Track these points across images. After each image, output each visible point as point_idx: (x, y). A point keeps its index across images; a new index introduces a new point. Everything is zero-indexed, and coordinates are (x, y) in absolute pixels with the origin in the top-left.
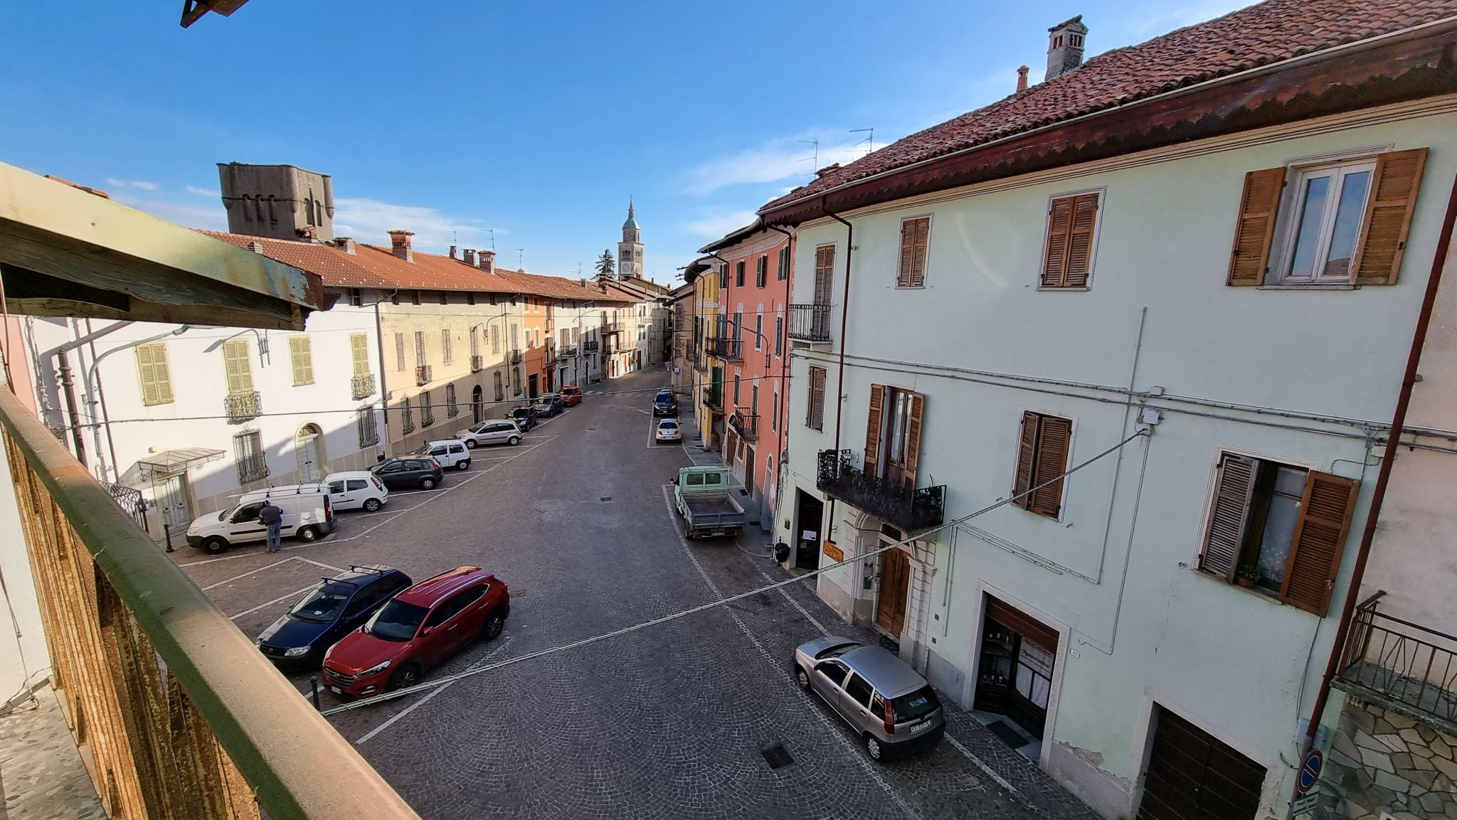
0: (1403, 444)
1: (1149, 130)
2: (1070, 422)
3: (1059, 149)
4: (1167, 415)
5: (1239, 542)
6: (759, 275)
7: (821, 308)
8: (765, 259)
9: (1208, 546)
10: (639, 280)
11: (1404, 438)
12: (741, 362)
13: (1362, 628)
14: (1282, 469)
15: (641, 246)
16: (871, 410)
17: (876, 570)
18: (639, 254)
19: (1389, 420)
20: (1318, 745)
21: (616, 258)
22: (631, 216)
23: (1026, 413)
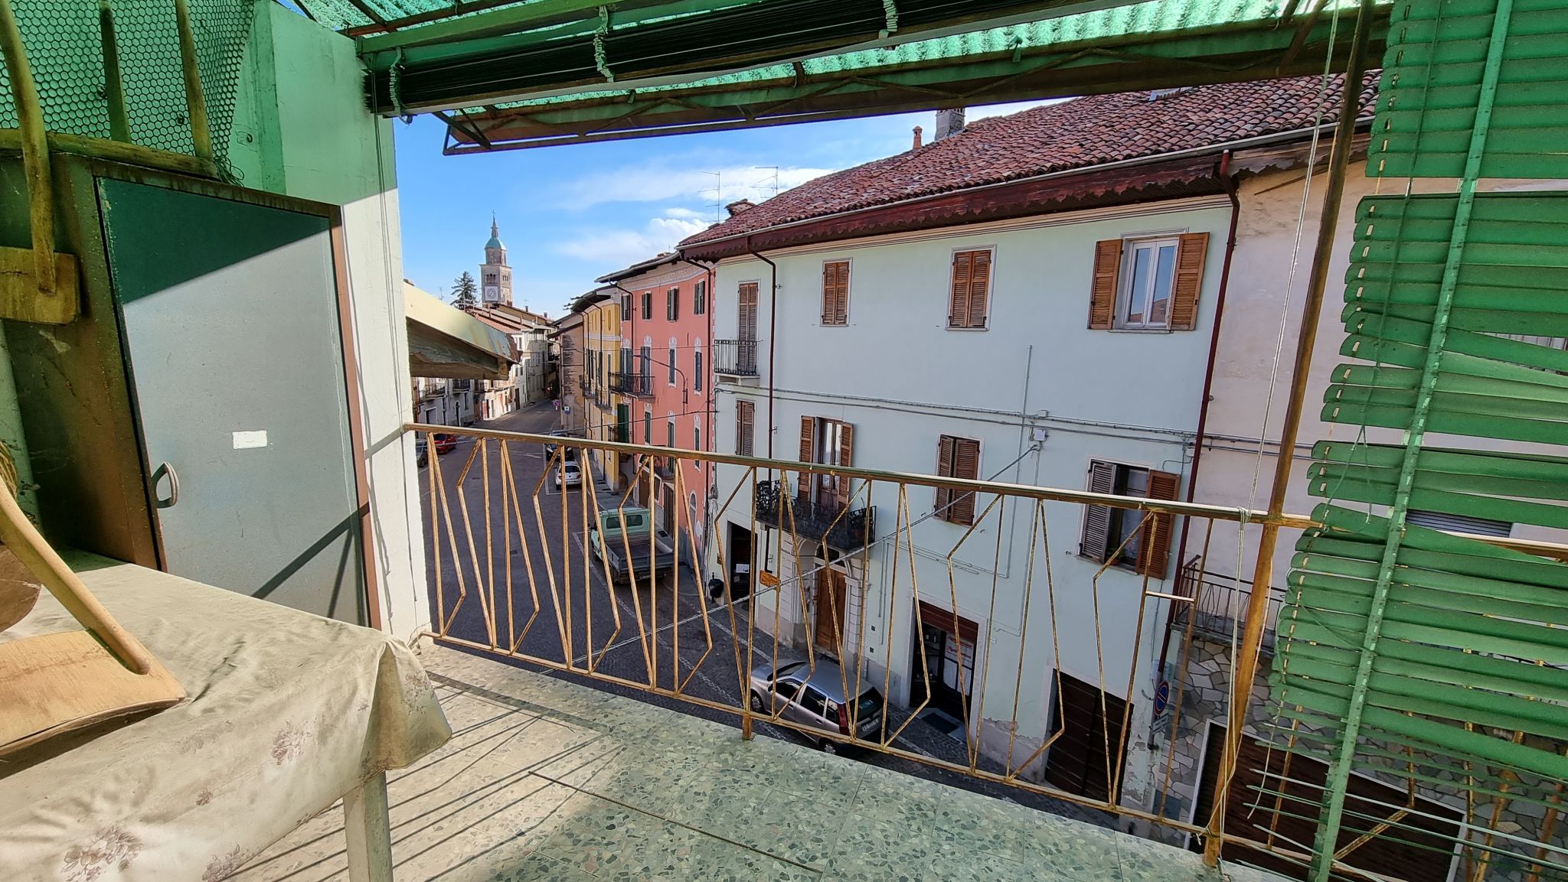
0: (1205, 446)
1: (1028, 204)
2: (978, 443)
3: (961, 213)
4: (1051, 433)
5: (1106, 530)
6: (669, 309)
7: (746, 344)
8: (676, 292)
9: (1086, 536)
10: (511, 308)
11: (1205, 442)
12: (652, 398)
13: (1188, 582)
14: (1131, 470)
15: (508, 270)
16: (802, 441)
17: (813, 592)
18: (507, 278)
19: (1195, 430)
20: (1166, 678)
21: (478, 282)
22: (494, 234)
23: (942, 437)
